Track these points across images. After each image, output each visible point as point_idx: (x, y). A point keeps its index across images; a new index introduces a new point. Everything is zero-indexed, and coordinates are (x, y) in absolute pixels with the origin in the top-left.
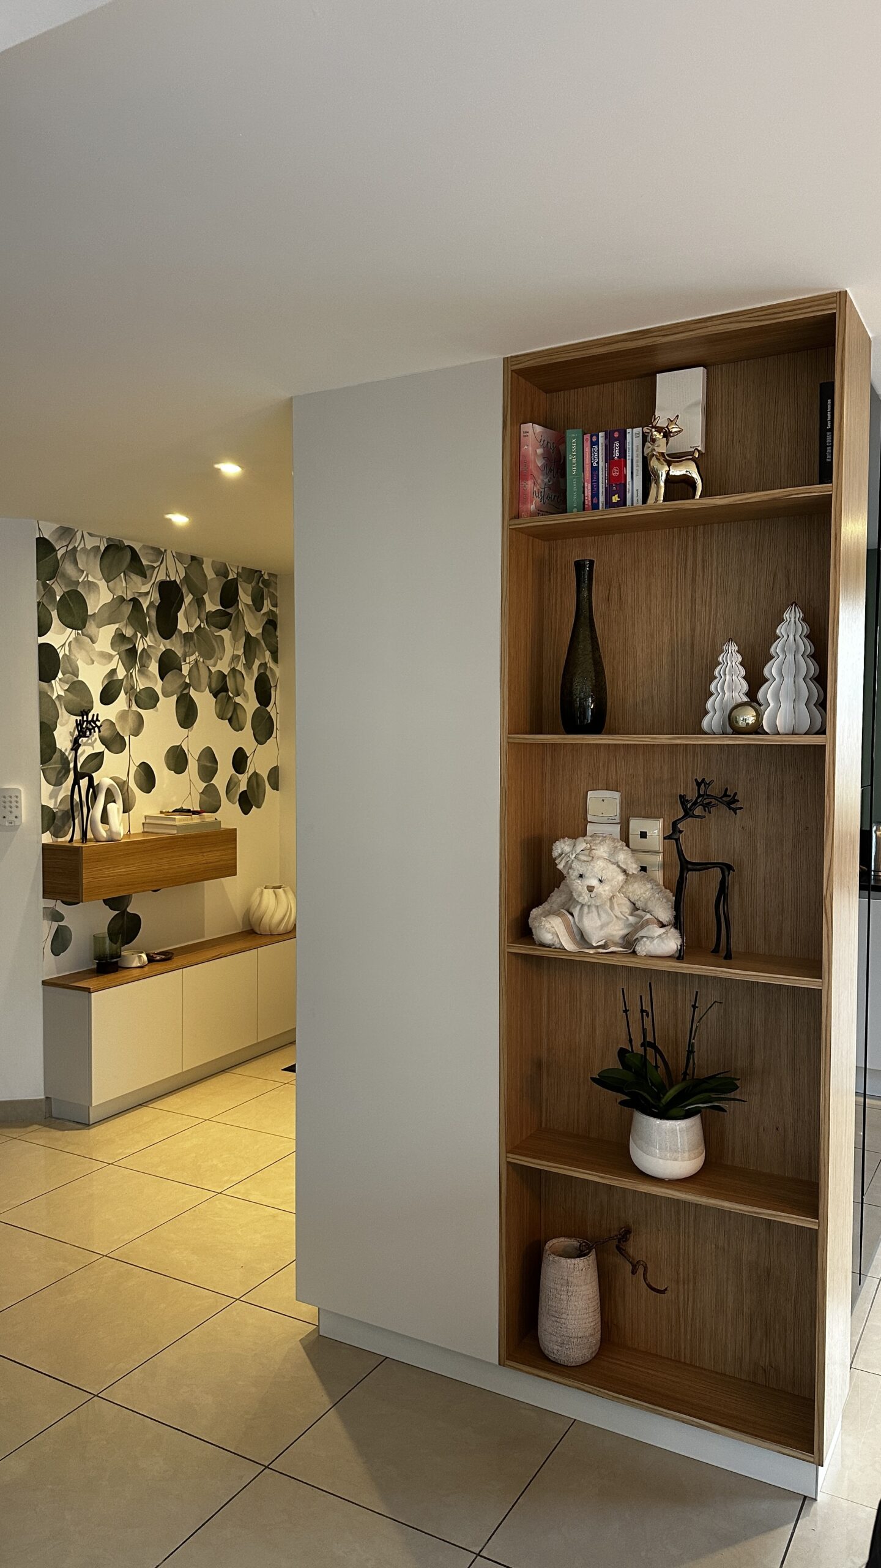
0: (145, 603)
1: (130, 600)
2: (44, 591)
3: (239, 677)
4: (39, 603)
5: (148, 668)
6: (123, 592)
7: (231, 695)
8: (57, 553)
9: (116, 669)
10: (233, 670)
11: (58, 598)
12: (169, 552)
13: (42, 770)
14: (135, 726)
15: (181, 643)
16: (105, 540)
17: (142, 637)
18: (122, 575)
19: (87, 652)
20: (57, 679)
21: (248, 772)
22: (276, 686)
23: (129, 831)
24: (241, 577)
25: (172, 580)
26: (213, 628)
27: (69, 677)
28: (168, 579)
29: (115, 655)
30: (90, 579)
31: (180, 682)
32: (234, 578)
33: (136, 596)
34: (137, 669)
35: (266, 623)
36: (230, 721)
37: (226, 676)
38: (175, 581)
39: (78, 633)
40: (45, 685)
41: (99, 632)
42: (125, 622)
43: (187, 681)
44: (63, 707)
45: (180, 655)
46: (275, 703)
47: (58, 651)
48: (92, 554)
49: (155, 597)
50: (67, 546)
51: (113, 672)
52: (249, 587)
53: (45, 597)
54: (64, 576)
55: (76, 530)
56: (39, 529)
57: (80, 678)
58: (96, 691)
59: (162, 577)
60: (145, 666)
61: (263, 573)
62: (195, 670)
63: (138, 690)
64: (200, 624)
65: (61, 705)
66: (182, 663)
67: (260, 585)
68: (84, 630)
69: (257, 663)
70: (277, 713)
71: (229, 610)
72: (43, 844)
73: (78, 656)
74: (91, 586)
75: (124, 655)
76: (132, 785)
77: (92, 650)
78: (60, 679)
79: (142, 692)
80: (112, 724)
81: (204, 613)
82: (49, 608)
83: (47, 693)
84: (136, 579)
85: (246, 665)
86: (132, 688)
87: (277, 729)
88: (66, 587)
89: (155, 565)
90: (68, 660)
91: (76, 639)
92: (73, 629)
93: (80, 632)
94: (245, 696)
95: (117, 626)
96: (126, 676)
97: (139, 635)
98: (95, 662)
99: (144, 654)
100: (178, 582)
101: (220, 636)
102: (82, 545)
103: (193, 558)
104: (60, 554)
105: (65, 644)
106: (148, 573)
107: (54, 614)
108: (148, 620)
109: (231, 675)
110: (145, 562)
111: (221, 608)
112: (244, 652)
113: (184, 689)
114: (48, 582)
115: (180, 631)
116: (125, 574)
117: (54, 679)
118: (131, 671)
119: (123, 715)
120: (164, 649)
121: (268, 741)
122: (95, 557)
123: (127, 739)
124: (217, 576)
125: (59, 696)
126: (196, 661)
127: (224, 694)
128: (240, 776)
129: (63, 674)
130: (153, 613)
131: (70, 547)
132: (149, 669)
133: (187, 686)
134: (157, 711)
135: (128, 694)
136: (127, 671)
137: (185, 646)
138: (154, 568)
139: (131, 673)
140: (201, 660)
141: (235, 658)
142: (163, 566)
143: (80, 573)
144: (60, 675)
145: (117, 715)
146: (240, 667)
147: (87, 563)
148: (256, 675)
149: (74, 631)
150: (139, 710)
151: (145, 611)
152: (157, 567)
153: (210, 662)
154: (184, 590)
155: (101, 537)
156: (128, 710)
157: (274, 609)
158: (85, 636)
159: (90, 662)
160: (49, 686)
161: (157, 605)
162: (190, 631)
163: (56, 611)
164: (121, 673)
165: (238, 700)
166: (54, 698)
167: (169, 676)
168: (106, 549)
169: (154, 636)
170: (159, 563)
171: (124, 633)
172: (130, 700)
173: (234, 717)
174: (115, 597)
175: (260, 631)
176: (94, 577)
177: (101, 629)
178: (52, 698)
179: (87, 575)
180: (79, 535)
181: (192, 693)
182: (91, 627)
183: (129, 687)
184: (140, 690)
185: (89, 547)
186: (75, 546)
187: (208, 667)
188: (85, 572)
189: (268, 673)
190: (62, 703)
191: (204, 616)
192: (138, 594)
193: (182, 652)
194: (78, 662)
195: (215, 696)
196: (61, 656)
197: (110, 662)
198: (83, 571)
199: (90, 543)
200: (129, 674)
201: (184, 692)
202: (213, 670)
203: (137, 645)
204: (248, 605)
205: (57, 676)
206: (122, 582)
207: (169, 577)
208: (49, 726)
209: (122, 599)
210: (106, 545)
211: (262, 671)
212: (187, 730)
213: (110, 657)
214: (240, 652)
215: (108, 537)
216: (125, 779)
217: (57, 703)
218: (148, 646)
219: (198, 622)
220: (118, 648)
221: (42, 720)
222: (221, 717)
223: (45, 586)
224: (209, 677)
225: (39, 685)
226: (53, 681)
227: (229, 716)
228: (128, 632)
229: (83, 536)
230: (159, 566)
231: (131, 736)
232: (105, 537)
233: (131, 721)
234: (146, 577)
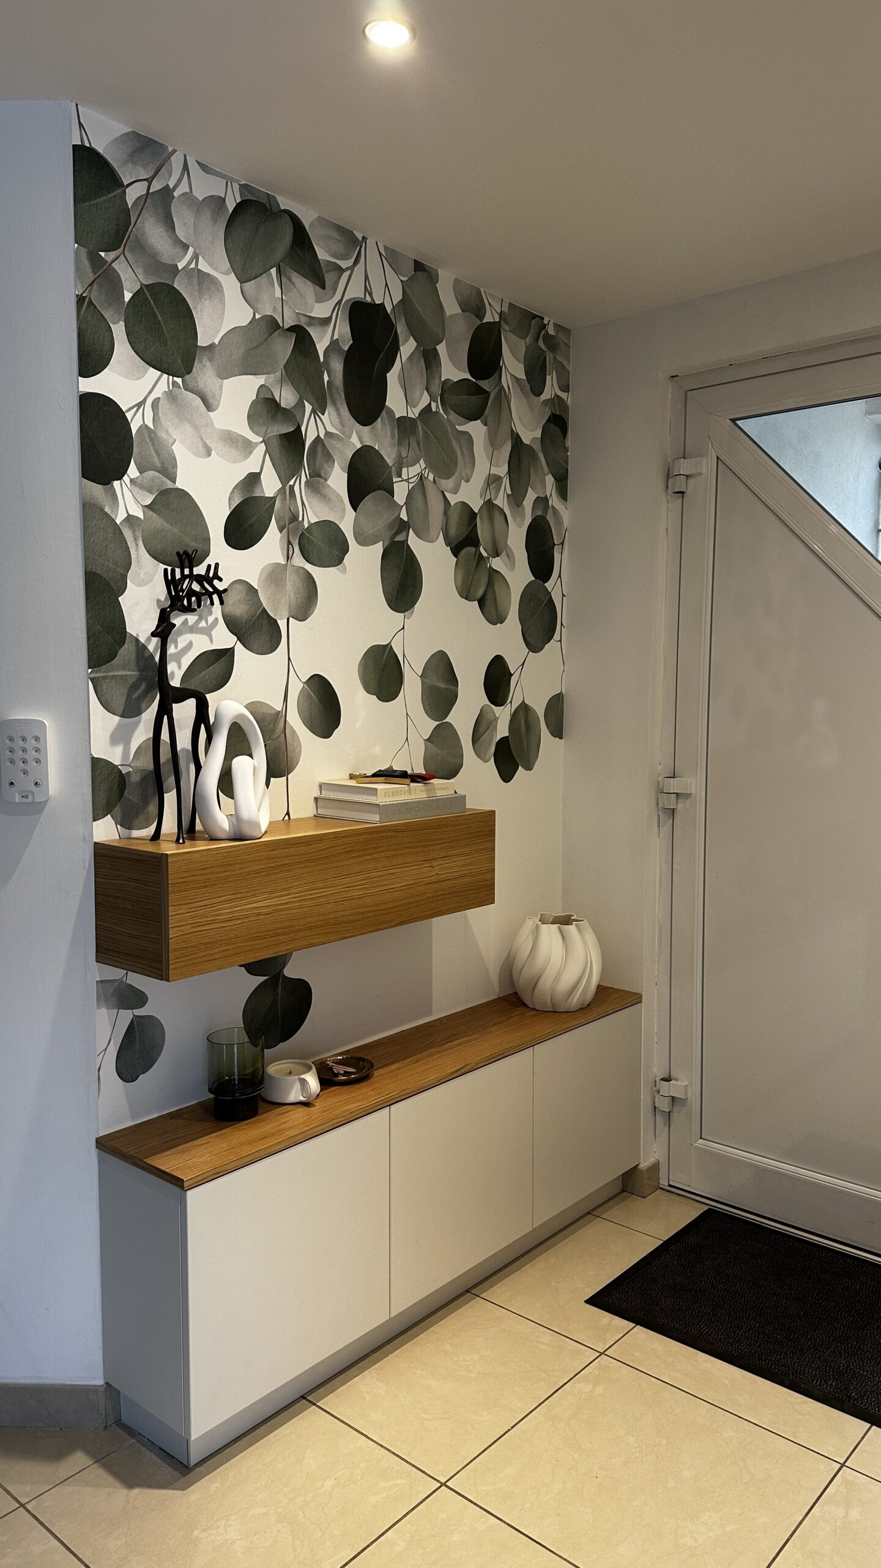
0: (321, 340)
1: (292, 329)
2: (94, 272)
3: (498, 518)
4: (80, 300)
5: (326, 480)
6: (275, 309)
7: (485, 554)
8: (125, 192)
9: (259, 474)
10: (489, 505)
11: (128, 296)
12: (370, 242)
13: (92, 680)
14: (300, 600)
15: (393, 437)
16: (236, 187)
17: (313, 411)
18: (273, 271)
19: (196, 428)
20: (125, 478)
21: (511, 702)
22: (562, 544)
23: (288, 814)
24: (506, 323)
25: (377, 302)
26: (453, 416)
27: (153, 479)
28: (368, 299)
29: (257, 444)
30: (203, 266)
31: (388, 518)
32: (495, 322)
33: (303, 322)
34: (304, 479)
35: (549, 420)
36: (482, 603)
37: (476, 514)
38: (382, 305)
39: (174, 384)
40: (96, 490)
41: (221, 387)
42: (278, 374)
43: (404, 516)
44: (141, 543)
45: (390, 461)
46: (560, 576)
47: (129, 416)
48: (207, 215)
49: (342, 331)
50: (150, 181)
51: (253, 479)
52: (522, 345)
53: (95, 286)
54: (142, 248)
55: (170, 149)
56: (80, 125)
57: (179, 484)
58: (216, 516)
59: (355, 292)
60: (319, 476)
61: (546, 322)
62: (418, 496)
63: (306, 525)
64: (430, 403)
65: (136, 539)
66: (394, 480)
67: (541, 344)
68: (187, 377)
69: (531, 497)
70: (563, 595)
71: (484, 384)
72: (95, 843)
73: (175, 433)
74: (204, 281)
75: (276, 444)
76: (294, 720)
77: (207, 425)
78: (131, 480)
79: (315, 531)
80: (251, 591)
81: (437, 381)
82: (107, 315)
83: (102, 510)
84: (304, 286)
85: (511, 497)
86: (294, 518)
87: (562, 624)
88: (146, 273)
89: (345, 264)
90: (152, 440)
91: (170, 395)
92: (163, 372)
93: (179, 380)
94: (508, 556)
95: (260, 380)
96: (282, 491)
97: (308, 407)
98: (213, 453)
99: (319, 449)
100: (389, 309)
101: (466, 434)
102: (183, 188)
103: (419, 266)
104: (133, 194)
105: (143, 402)
106: (329, 278)
107: (119, 331)
108: (326, 378)
109: (485, 514)
110: (322, 254)
111: (469, 377)
112: (509, 472)
113: (398, 533)
114: (102, 254)
115: (391, 412)
116: (279, 271)
117: (120, 478)
118: (291, 483)
119: (275, 574)
120: (359, 446)
121: (546, 645)
122: (215, 220)
123: (282, 624)
124: (463, 311)
125: (130, 519)
126: (422, 478)
127: (472, 549)
128: (497, 710)
129: (141, 470)
130: (338, 366)
131: (156, 186)
132: (328, 482)
133: (403, 526)
134: (344, 571)
135: (285, 531)
136: (284, 480)
137: (400, 444)
138: (341, 271)
139: (292, 488)
140: (431, 477)
141: (493, 481)
142: (359, 269)
143: (179, 250)
144: (133, 471)
145: (262, 572)
146: (501, 501)
147: (195, 229)
148: (528, 520)
149: (165, 376)
150: (308, 567)
151: (322, 360)
152: (347, 269)
153: (447, 484)
154: (401, 328)
155: (229, 180)
156: (286, 565)
157: (563, 395)
158: (192, 391)
159: (202, 450)
160: (106, 492)
161: (346, 348)
162: (411, 415)
163: (122, 323)
164: (270, 485)
165: (496, 564)
166: (118, 521)
167: (368, 502)
168: (239, 207)
169: (339, 414)
170: (350, 262)
171: (277, 399)
172: (289, 543)
173: (489, 596)
174: (258, 316)
175: (538, 433)
176: (211, 265)
177: (225, 381)
178: (113, 521)
179: (196, 257)
180: (176, 162)
181: (414, 542)
182: (205, 374)
183: (288, 516)
184: (311, 525)
185: (200, 194)
186: (168, 185)
187: (443, 492)
188: (191, 250)
189: (550, 518)
190: (139, 534)
191: (436, 389)
192: (308, 319)
193: (394, 456)
194: (173, 447)
195: (456, 552)
196: (134, 428)
197: (246, 458)
198: (186, 247)
199: (204, 187)
200: (287, 488)
201: (398, 539)
202: (453, 499)
203: (303, 429)
204: (517, 380)
205: (125, 472)
206: (273, 285)
207: (370, 294)
208: (108, 584)
209: (272, 325)
210: (239, 200)
211: (539, 513)
212: (402, 615)
213: (247, 447)
214: (502, 470)
215: (244, 182)
216: (278, 706)
217: (127, 534)
218: (327, 434)
219: (425, 400)
220: (264, 429)
221: (89, 569)
222: (466, 593)
223: (96, 262)
224: (446, 513)
225: (81, 488)
226: (116, 484)
227: (480, 593)
228: (287, 397)
229: (186, 167)
230: (351, 268)
231: (290, 618)
232: (237, 181)
233: (292, 588)
234: (323, 287)
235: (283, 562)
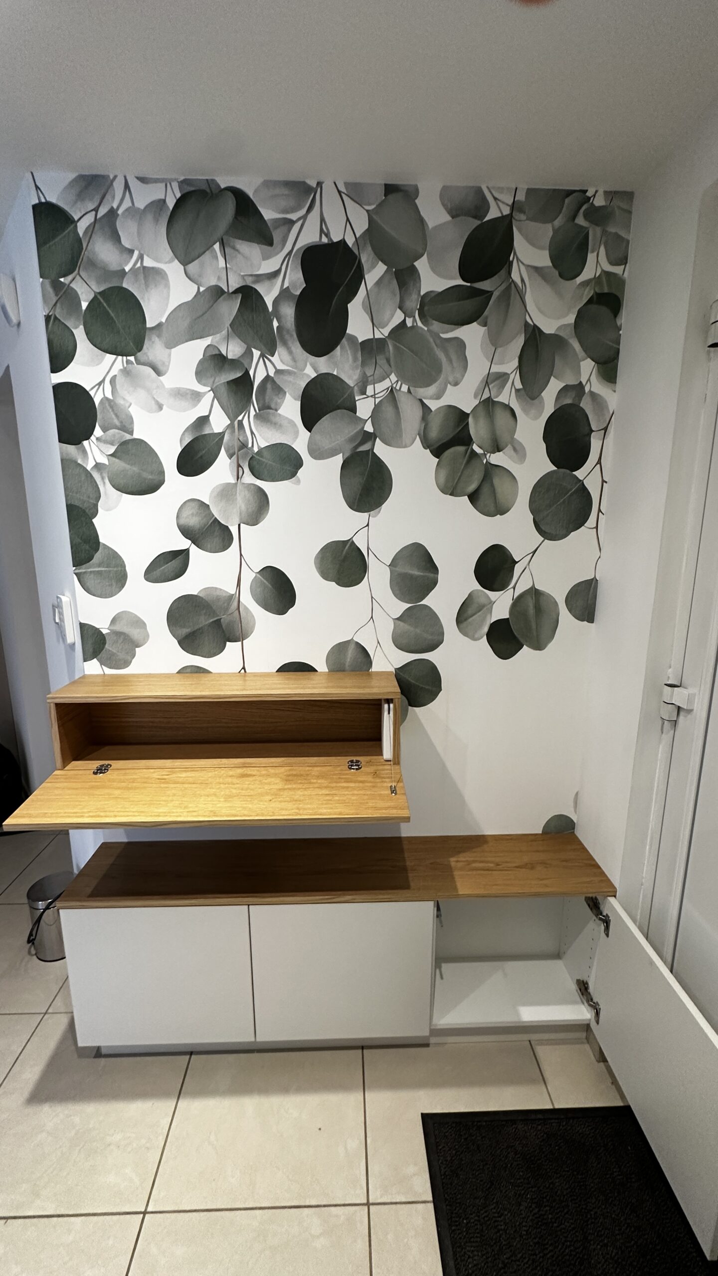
0: (269, 292)
1: (236, 291)
2: (56, 295)
3: (501, 418)
4: (48, 318)
5: (276, 410)
6: (219, 278)
7: (479, 451)
8: (76, 226)
9: (208, 416)
10: (488, 405)
11: (84, 305)
12: (328, 187)
13: (76, 574)
14: (250, 510)
15: (355, 359)
16: (175, 185)
17: (262, 356)
18: (217, 246)
19: (149, 391)
20: (93, 438)
21: (514, 588)
22: (606, 429)
23: (244, 668)
24: (521, 211)
25: (335, 240)
26: (436, 326)
27: (114, 435)
28: (325, 240)
29: (205, 393)
30: (148, 262)
31: (351, 431)
32: (503, 217)
33: (249, 282)
34: (252, 413)
35: (590, 301)
36: (473, 498)
37: (467, 415)
38: (343, 242)
39: (128, 362)
40: (71, 449)
41: (170, 355)
42: (224, 332)
43: (369, 427)
44: (107, 481)
45: (351, 383)
46: (599, 462)
47: (92, 393)
48: (149, 217)
49: (295, 279)
50: (96, 210)
51: (203, 421)
52: (546, 231)
53: (58, 305)
54: (93, 264)
55: (111, 177)
56: (37, 187)
57: (136, 435)
58: (169, 456)
59: (310, 236)
60: (269, 408)
61: (589, 194)
62: (389, 411)
63: (256, 449)
64: (405, 320)
65: (103, 478)
66: (357, 398)
67: (581, 221)
68: (139, 354)
69: (554, 386)
70: (603, 481)
71: (484, 285)
73: (130, 398)
74: (151, 275)
75: (224, 391)
76: (248, 600)
77: (158, 387)
78: (97, 439)
79: (265, 453)
80: (204, 506)
81: (414, 297)
82: (69, 324)
83: (76, 462)
84: (250, 250)
85: (523, 392)
86: (244, 446)
87: (600, 511)
88: (98, 283)
89: (293, 216)
90: (112, 407)
91: (125, 372)
92: (117, 354)
93: (132, 358)
94: (515, 450)
95: (207, 341)
96: (231, 426)
97: (256, 353)
98: (164, 407)
99: (269, 386)
100: (350, 242)
101: (456, 339)
102: (127, 204)
103: (390, 189)
104: (82, 227)
105: (103, 381)
106: (277, 236)
107: (80, 333)
108: (275, 324)
109: (481, 413)
110: (268, 214)
111: (461, 282)
112: (520, 367)
113: (362, 443)
114: (62, 280)
115: (353, 339)
116: (223, 245)
117: (88, 438)
118: (240, 418)
119: (226, 493)
120: (313, 375)
121: (572, 533)
122: (156, 220)
123: (234, 530)
124: (453, 217)
125: (98, 466)
126: (392, 391)
127: (461, 449)
128: (493, 595)
129: (104, 430)
130: (289, 311)
131: (102, 211)
132: (279, 412)
133: (369, 437)
134: (299, 481)
135: (235, 457)
136: (233, 416)
137: (363, 364)
138: (292, 223)
139: (241, 423)
140: (405, 388)
141: (497, 379)
142: (314, 218)
143: (125, 256)
144: (98, 432)
145: (212, 492)
146: (506, 396)
147: (139, 234)
148: (549, 408)
149: (120, 358)
150: (259, 483)
151: (270, 309)
152: (299, 219)
153: (426, 393)
154: (366, 258)
155: (166, 182)
156: (236, 484)
157: (618, 270)
158: (144, 364)
159: (155, 407)
160: (78, 449)
161: (298, 293)
162: (378, 335)
163: (82, 327)
164: (219, 422)
165: (495, 459)
166: (89, 468)
167: (325, 423)
168: (179, 203)
169: (290, 352)
170: (303, 212)
171: (224, 353)
172: (239, 466)
173: (486, 490)
174: (202, 289)
175: (571, 319)
176: (156, 259)
177: (173, 350)
178: (85, 469)
179: (141, 257)
180: (119, 186)
181: (381, 449)
182: (154, 349)
183: (236, 445)
184: (261, 451)
185: (141, 204)
186: (112, 207)
187: (421, 401)
188: (136, 253)
189: (586, 404)
190: (105, 475)
191: (413, 303)
192: (250, 278)
193: (356, 377)
194: (130, 409)
195: (437, 452)
196: (97, 401)
197: (195, 405)
198: (131, 252)
199: (143, 197)
200: (236, 423)
201: (362, 448)
202: (433, 405)
203: (251, 373)
204: (537, 269)
205: (92, 433)
206: (217, 258)
207: (327, 235)
208: (84, 511)
209: (217, 293)
210: (178, 195)
211: (568, 401)
212: (366, 515)
213: (196, 397)
214: (510, 366)
215: (182, 178)
216: (232, 590)
217: (96, 476)
218: (278, 372)
219: (399, 317)
220: (212, 380)
221: (69, 502)
222: (451, 489)
223: (57, 286)
224: (424, 418)
225: (61, 449)
226: (85, 443)
227: (472, 488)
228: (233, 350)
229: (127, 186)
230: (304, 218)
231: (242, 525)
232: (176, 180)
233: (243, 502)
234: (270, 243)
235: (233, 480)
